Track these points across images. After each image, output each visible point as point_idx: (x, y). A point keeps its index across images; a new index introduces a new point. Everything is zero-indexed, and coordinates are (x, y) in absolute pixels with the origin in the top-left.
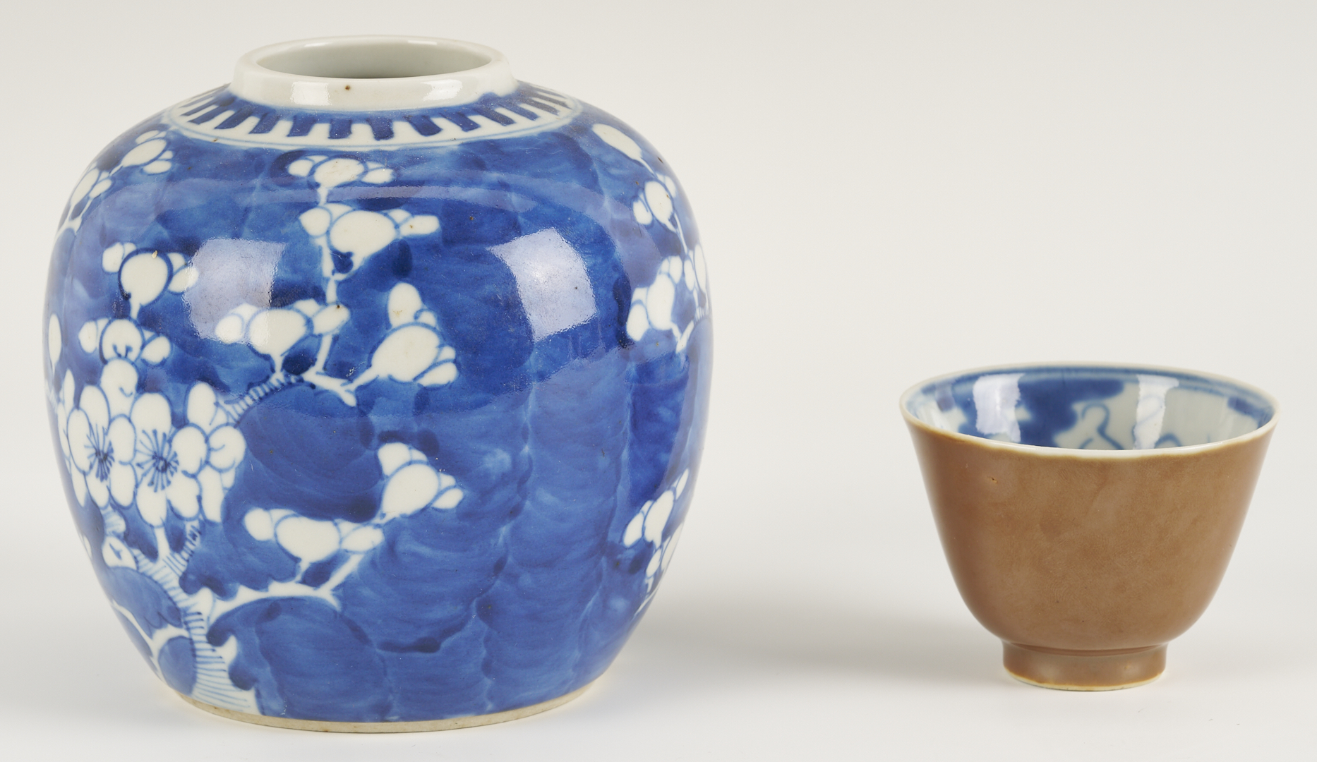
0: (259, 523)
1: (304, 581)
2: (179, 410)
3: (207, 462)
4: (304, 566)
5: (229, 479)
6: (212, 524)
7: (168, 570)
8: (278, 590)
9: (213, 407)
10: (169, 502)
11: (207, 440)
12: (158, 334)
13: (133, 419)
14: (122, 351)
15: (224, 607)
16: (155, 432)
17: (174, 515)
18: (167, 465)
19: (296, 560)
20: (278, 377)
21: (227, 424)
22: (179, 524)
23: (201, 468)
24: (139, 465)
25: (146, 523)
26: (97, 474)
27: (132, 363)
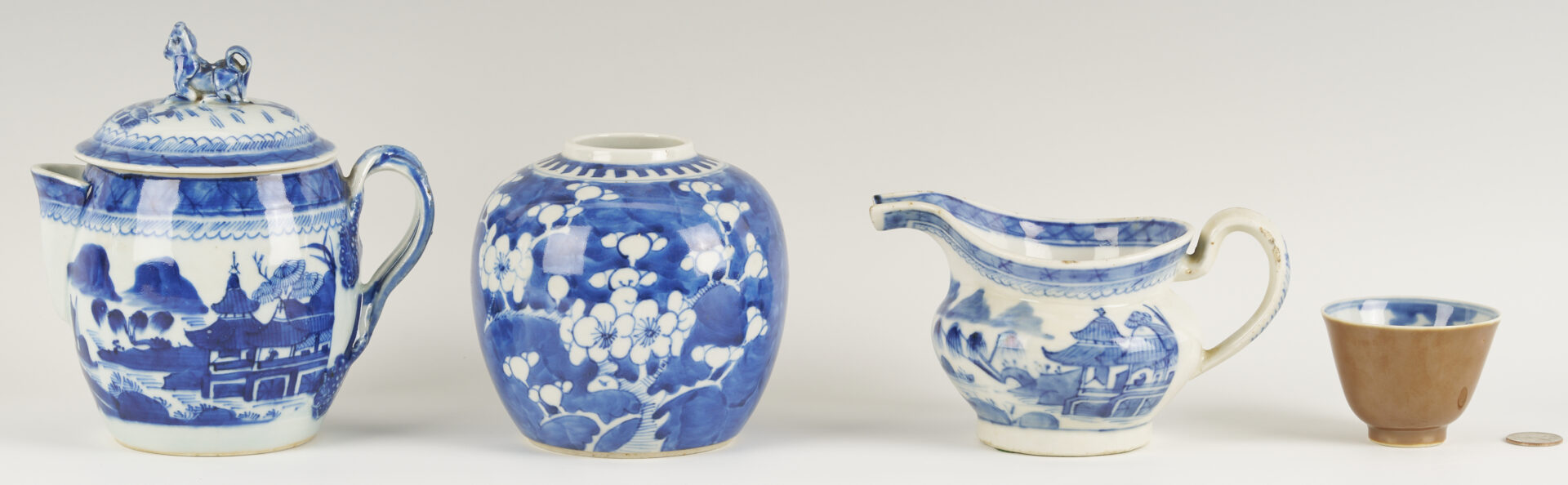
0: (698, 354)
1: (712, 379)
2: (663, 306)
3: (677, 328)
4: (713, 371)
5: (687, 335)
6: (675, 357)
7: (643, 384)
8: (700, 384)
9: (681, 301)
10: (652, 351)
11: (678, 317)
12: (649, 271)
13: (634, 314)
14: (627, 283)
15: (670, 397)
16: (648, 319)
17: (654, 356)
18: (654, 333)
19: (711, 368)
20: (711, 283)
21: (688, 308)
22: (656, 361)
23: (673, 331)
24: (635, 336)
25: (634, 364)
26: (601, 347)
27: (634, 288)
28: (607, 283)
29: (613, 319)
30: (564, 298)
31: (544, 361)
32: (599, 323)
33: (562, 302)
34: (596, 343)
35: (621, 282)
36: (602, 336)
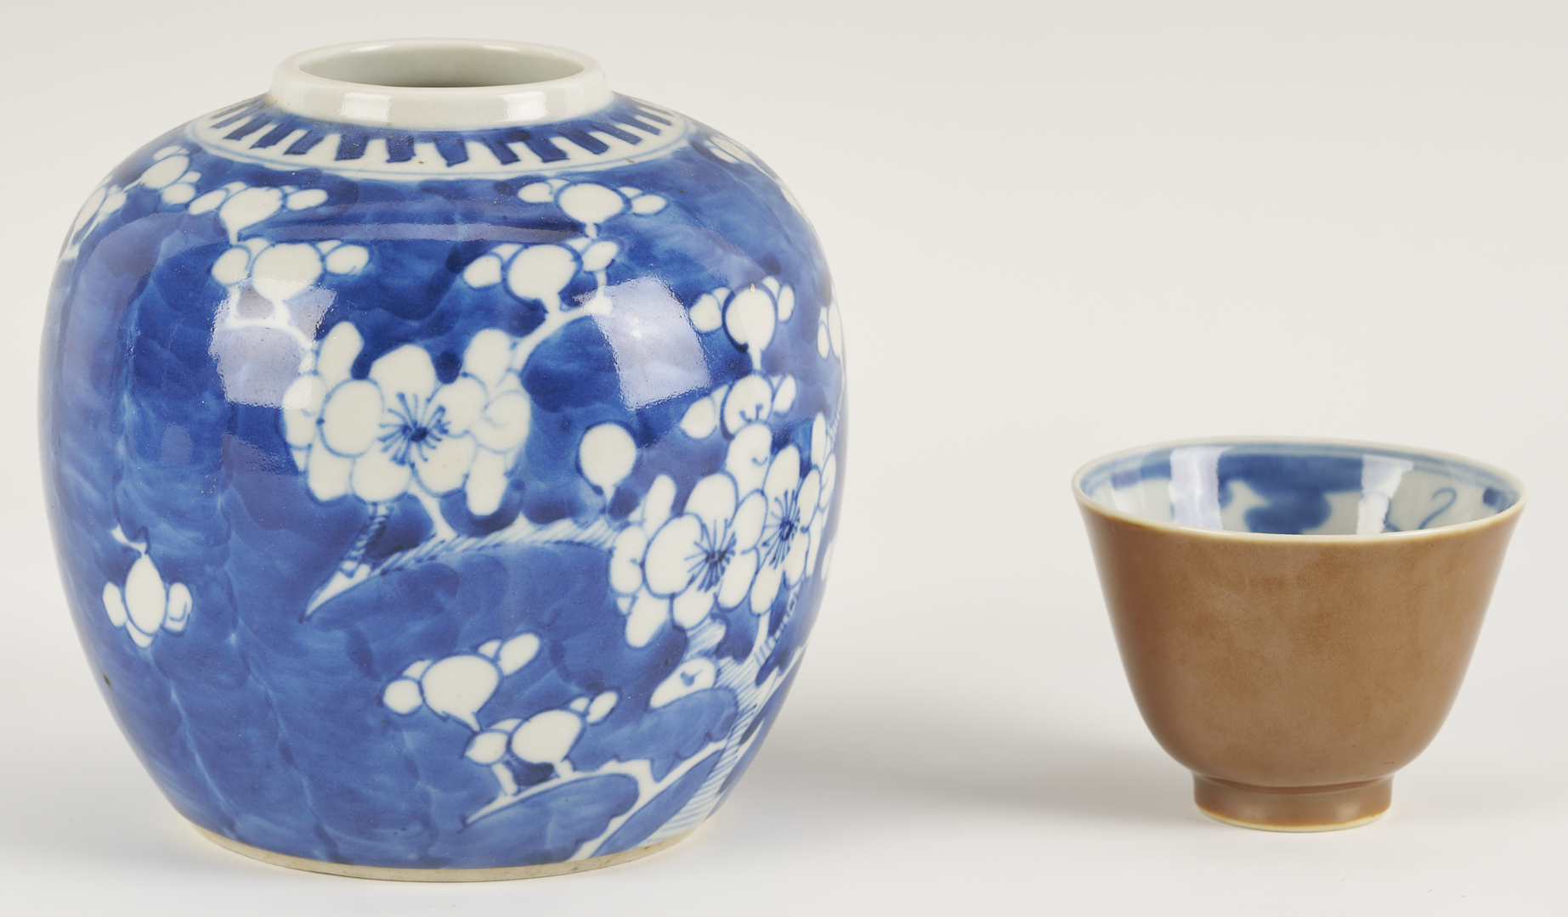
2: (804, 455)
9: (824, 437)
10: (782, 574)
11: (820, 478)
12: (782, 374)
13: (766, 491)
16: (783, 494)
17: (783, 585)
21: (830, 452)
22: (784, 596)
23: (813, 516)
25: (752, 613)
26: (700, 588)
27: (765, 423)
28: (717, 422)
29: (728, 511)
30: (626, 480)
31: (552, 654)
32: (703, 527)
33: (620, 492)
34: (691, 581)
35: (743, 414)
36: (707, 560)
